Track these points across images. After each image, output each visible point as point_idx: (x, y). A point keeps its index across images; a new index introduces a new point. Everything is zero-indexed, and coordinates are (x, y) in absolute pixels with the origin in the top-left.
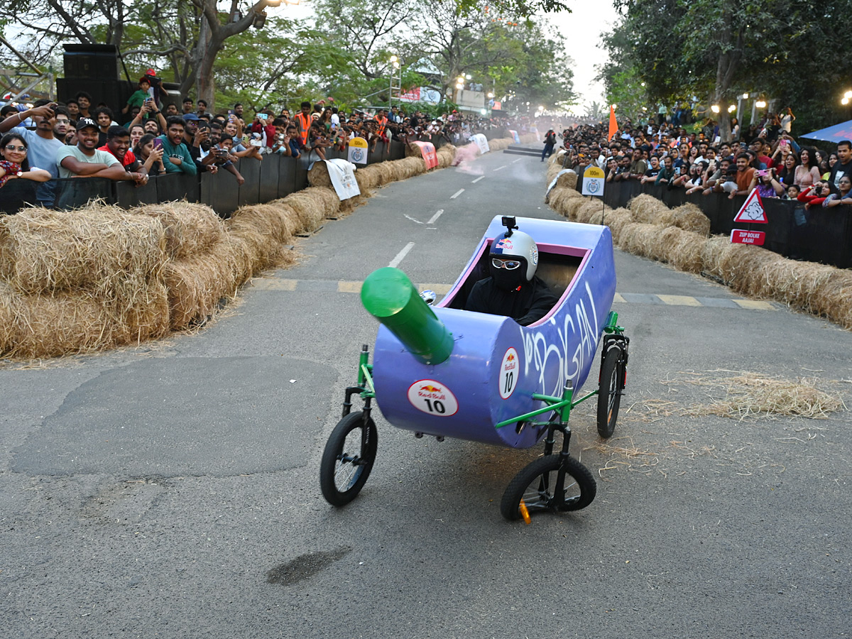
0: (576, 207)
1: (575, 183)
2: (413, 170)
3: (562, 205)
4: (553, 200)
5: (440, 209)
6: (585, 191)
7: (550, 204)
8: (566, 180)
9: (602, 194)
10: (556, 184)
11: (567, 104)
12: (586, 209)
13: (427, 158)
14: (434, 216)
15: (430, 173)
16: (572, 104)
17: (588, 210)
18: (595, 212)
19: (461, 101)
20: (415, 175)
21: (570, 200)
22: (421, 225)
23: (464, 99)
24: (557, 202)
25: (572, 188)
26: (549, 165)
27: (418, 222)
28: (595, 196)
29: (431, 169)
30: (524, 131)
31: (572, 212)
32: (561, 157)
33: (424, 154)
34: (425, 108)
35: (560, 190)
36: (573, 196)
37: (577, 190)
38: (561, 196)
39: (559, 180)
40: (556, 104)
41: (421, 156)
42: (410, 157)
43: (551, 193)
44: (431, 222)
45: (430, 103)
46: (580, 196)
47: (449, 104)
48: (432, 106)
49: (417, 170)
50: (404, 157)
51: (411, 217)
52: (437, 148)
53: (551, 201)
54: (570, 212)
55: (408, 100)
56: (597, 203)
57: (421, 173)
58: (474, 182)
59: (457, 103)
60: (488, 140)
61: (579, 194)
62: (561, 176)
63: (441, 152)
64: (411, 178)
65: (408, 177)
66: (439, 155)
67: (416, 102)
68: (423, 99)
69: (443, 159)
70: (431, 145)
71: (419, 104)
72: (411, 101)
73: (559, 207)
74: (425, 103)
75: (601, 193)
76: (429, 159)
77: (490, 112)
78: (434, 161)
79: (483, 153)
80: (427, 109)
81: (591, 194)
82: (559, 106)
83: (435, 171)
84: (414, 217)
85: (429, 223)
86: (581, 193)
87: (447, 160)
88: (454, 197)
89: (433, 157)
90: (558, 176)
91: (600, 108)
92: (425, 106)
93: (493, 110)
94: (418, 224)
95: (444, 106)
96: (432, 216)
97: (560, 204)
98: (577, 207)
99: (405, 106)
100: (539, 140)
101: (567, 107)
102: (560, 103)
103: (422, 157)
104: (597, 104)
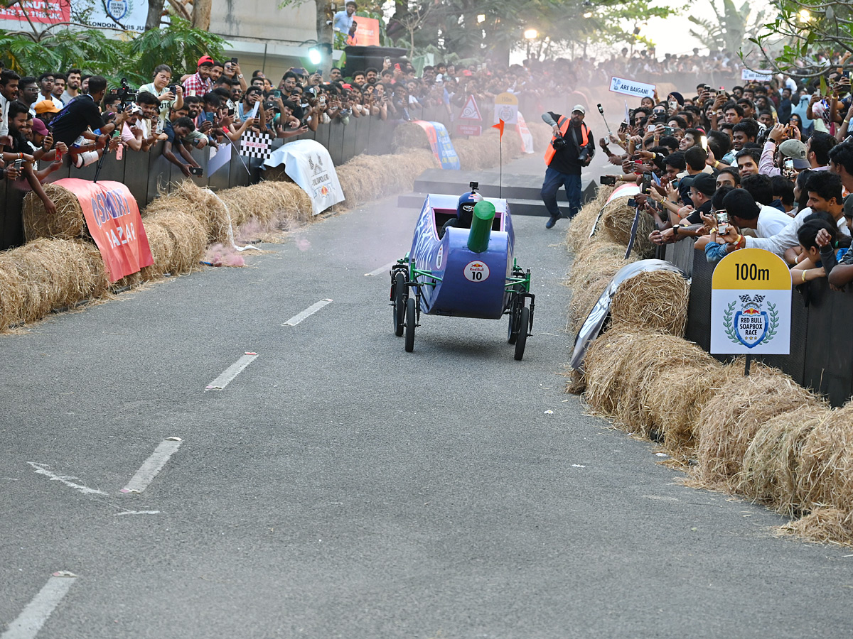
0: (692, 403)
1: (680, 309)
2: (58, 289)
3: (637, 395)
4: (599, 377)
5: (167, 435)
6: (720, 342)
7: (590, 392)
8: (646, 299)
9: (785, 349)
10: (607, 319)
11: (626, 15)
12: (731, 408)
13: (106, 239)
14: (147, 465)
15: (123, 297)
16: (648, 13)
17: (737, 412)
18: (763, 418)
19: (229, 19)
20: (65, 307)
21: (666, 375)
22: (98, 503)
23: (236, 13)
24: (617, 387)
25: (671, 328)
26: (577, 247)
27: (86, 490)
28: (760, 357)
29: (127, 282)
30: (471, 122)
31: (676, 420)
32: (618, 214)
33: (98, 225)
34: (92, 54)
35: (626, 338)
36: (675, 362)
37: (687, 337)
38: (633, 364)
39: (618, 300)
40: (588, 15)
41: (85, 236)
42: (41, 241)
43: (593, 353)
44: (135, 485)
45: (109, 35)
46: (704, 361)
47: (183, 32)
48: (117, 44)
49: (71, 287)
50: (19, 241)
51: (55, 469)
52: (144, 202)
53: (593, 382)
54: (668, 422)
55: (25, 27)
56: (769, 382)
57: (87, 297)
58: (293, 322)
59: (216, 27)
60: (337, 162)
61: (697, 351)
62: (627, 286)
63: (160, 216)
64: (51, 318)
65: (39, 317)
66: (153, 228)
67: (57, 30)
68: (82, 19)
69: (168, 242)
70: (119, 190)
71: (69, 37)
72: (39, 28)
73: (626, 402)
74: (93, 32)
75: (780, 344)
76: (114, 242)
77: (339, 55)
78: (135, 249)
79: (319, 209)
80: (102, 56)
81: (745, 350)
82: (597, 24)
83: (142, 288)
84: (68, 471)
85: (128, 489)
86: (706, 346)
87: (185, 244)
88: (220, 383)
89: (131, 235)
90: (614, 287)
91: (751, 20)
92: (93, 44)
93: (350, 50)
94: (85, 500)
95: (164, 43)
96: (137, 464)
97: (629, 392)
98: (693, 401)
99: (17, 50)
100: (531, 151)
101: (627, 26)
102: (602, 9)
103: (90, 240)
104: (738, 9)
